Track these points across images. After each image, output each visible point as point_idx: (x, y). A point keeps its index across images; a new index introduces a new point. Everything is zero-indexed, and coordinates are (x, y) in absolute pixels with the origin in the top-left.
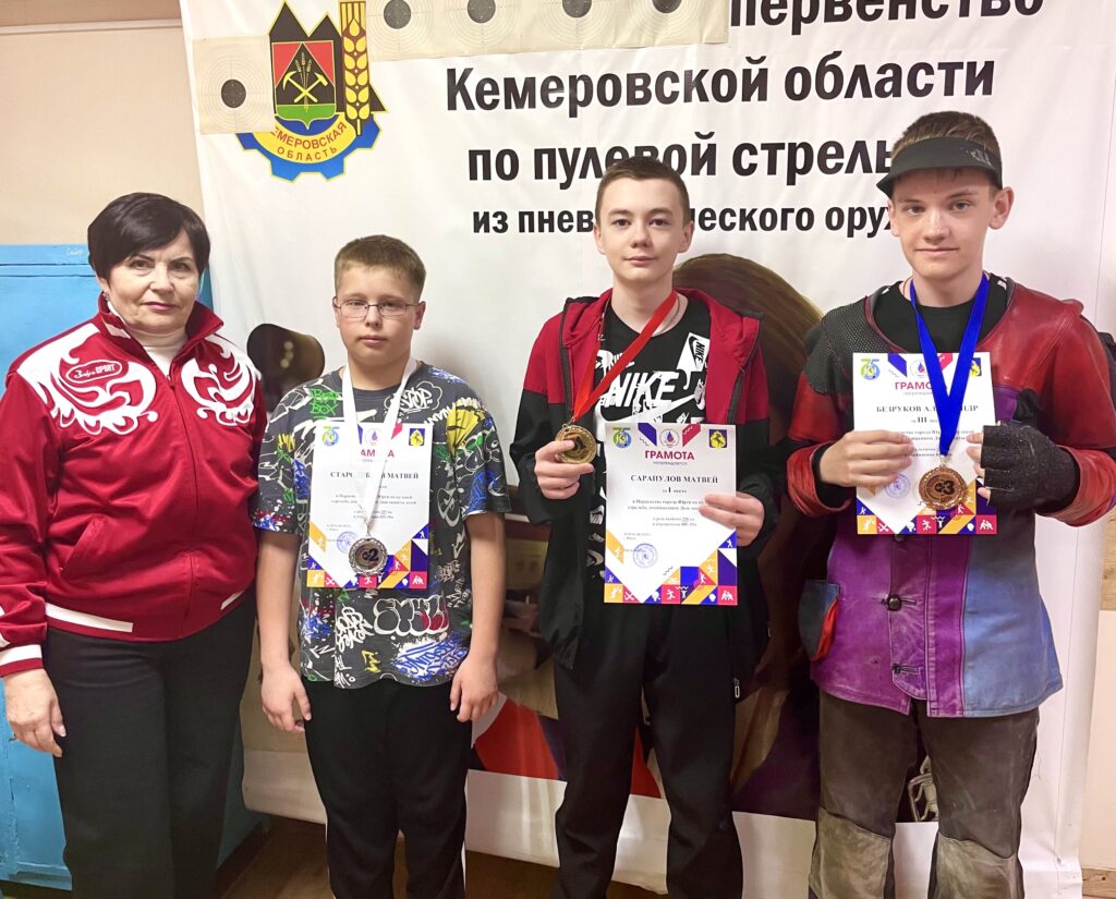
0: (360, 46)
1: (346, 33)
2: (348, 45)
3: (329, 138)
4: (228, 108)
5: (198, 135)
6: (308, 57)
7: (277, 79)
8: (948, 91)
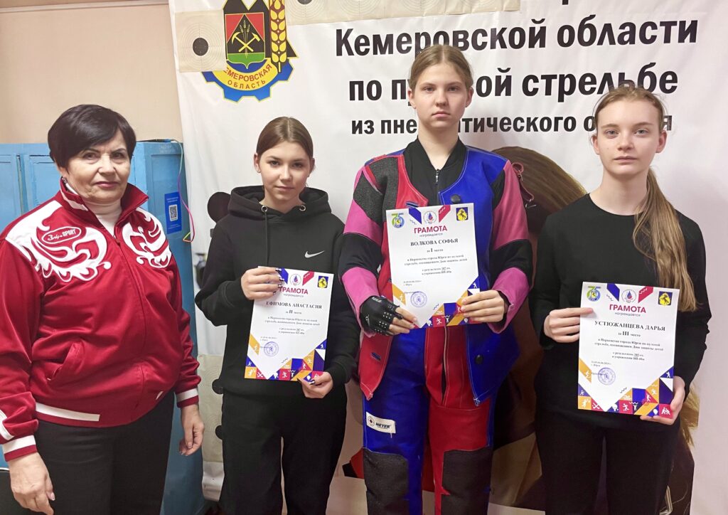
0: (281, 16)
1: (272, 7)
2: (273, 15)
3: (261, 75)
4: (197, 56)
5: (177, 72)
6: (248, 23)
7: (228, 37)
8: (667, 40)
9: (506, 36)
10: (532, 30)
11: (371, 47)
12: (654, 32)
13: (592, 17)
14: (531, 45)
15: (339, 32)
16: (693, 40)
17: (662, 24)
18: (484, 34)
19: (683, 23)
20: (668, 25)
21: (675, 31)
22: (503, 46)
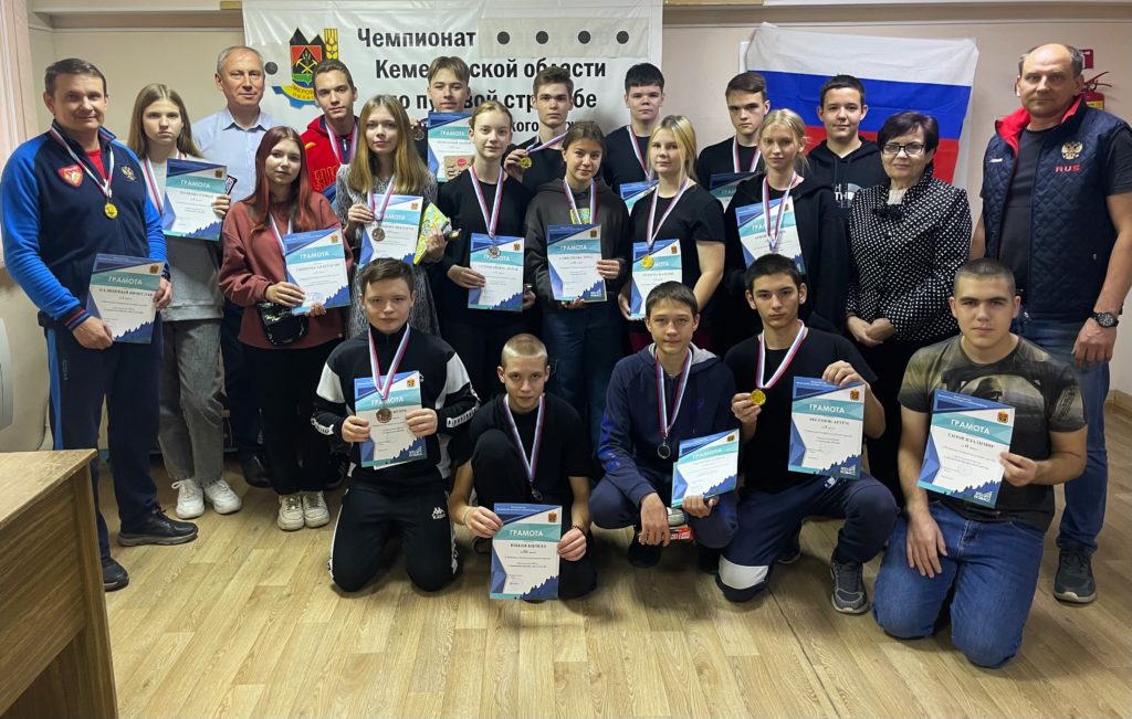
0: (335, 48)
1: (328, 42)
2: (328, 48)
6: (309, 53)
7: (294, 63)
8: (589, 74)
9: (492, 69)
10: (508, 65)
11: (401, 72)
12: (581, 70)
13: (544, 59)
14: (509, 76)
15: (378, 62)
16: (603, 75)
17: (586, 65)
18: (478, 67)
19: (597, 65)
20: (589, 65)
21: (593, 69)
22: (491, 75)
